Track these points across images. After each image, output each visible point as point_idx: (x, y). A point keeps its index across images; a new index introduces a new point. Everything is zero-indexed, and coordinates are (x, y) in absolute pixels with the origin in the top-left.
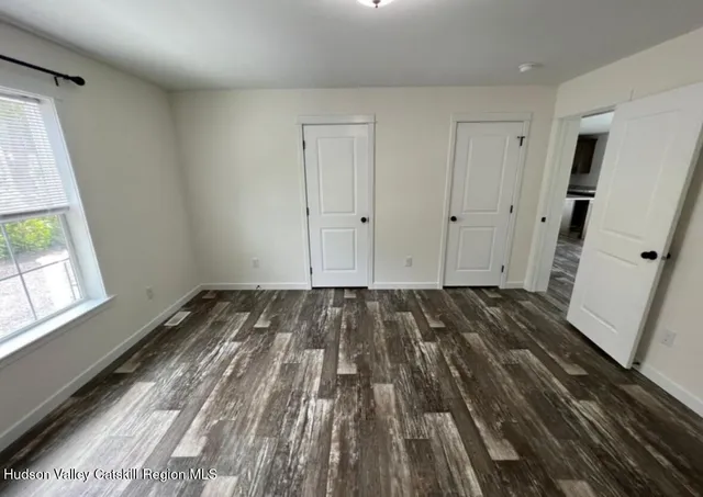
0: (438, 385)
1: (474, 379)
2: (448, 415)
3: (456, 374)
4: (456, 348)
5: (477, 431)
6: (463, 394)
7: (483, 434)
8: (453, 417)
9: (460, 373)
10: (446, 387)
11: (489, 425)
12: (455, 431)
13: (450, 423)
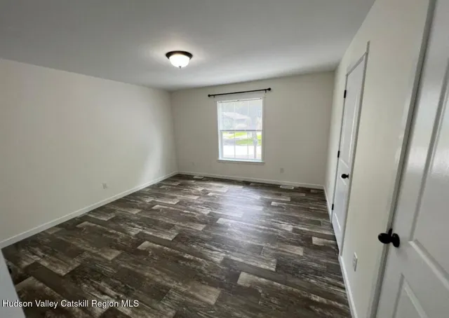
0: (186, 245)
1: (177, 262)
2: (171, 239)
3: (187, 256)
4: (206, 272)
5: (156, 244)
6: (173, 250)
7: (154, 245)
8: (169, 241)
9: (185, 258)
10: (183, 247)
11: (154, 249)
12: (164, 237)
13: (168, 238)
